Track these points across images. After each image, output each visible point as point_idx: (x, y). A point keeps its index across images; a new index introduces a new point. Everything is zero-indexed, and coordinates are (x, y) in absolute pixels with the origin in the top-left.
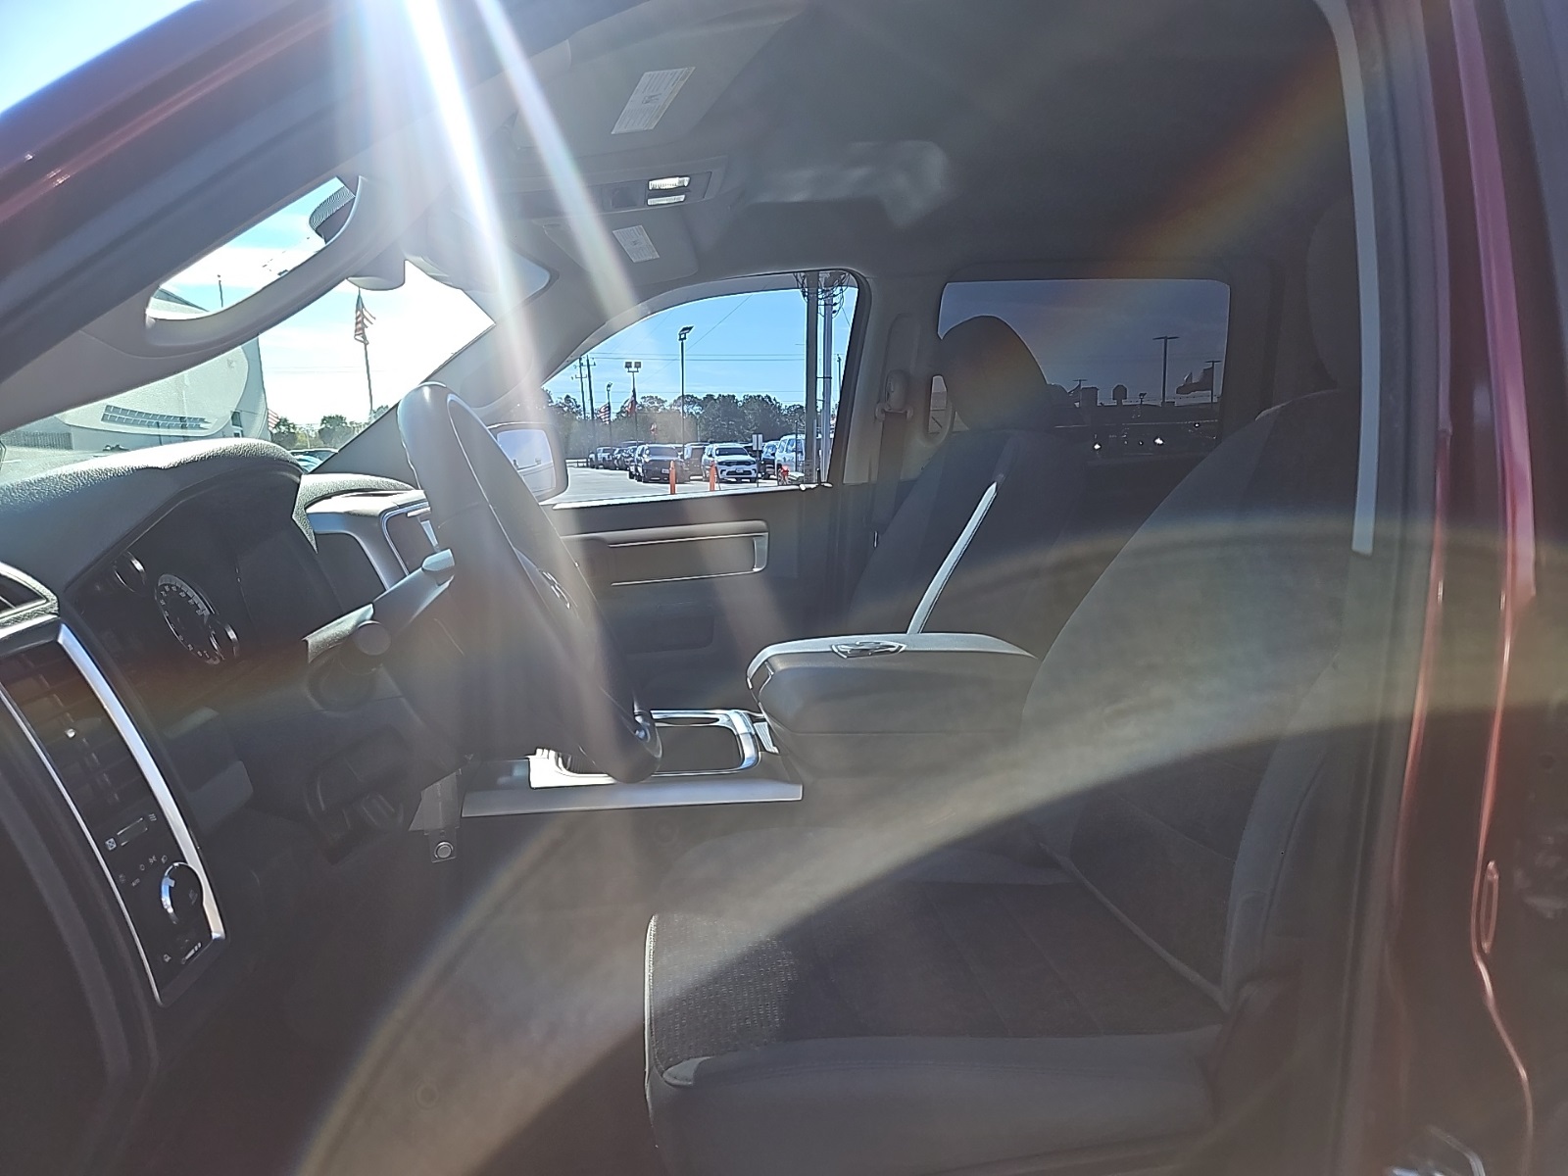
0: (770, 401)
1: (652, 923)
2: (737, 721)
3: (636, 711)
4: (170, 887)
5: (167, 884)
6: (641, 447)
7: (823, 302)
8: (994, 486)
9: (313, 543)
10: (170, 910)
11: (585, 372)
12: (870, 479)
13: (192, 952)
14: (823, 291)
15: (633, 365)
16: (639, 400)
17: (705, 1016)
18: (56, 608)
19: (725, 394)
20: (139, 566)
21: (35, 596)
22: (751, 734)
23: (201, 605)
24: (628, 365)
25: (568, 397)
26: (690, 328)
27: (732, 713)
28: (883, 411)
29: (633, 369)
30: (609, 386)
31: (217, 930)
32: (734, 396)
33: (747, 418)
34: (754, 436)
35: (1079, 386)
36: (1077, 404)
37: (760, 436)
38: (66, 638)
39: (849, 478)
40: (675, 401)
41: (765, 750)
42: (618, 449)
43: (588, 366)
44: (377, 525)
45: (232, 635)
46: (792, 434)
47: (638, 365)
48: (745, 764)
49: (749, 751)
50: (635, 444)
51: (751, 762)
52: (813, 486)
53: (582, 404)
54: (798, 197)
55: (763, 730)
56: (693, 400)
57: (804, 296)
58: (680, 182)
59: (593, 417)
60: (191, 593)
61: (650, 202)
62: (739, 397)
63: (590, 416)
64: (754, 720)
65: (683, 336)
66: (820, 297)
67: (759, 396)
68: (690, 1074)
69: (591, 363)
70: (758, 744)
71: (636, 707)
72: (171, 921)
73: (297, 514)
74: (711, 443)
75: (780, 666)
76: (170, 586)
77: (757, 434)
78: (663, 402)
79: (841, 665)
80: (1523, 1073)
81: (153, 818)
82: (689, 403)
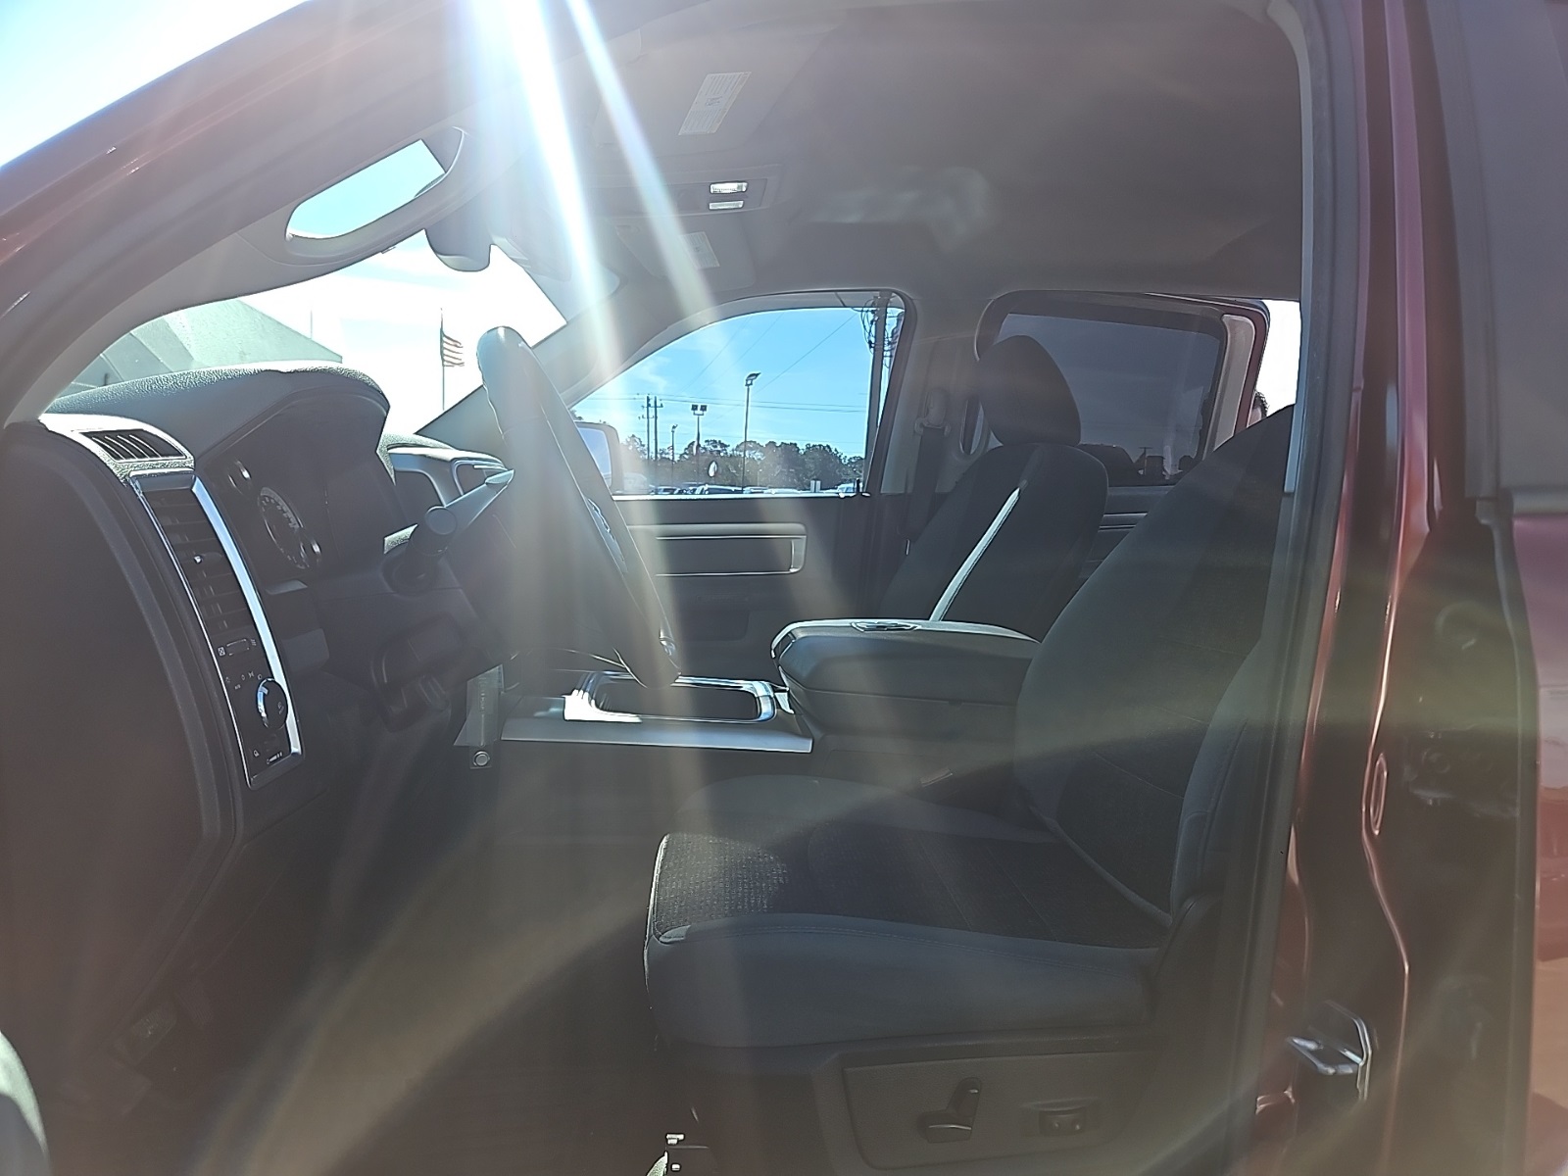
0: (830, 450)
1: (664, 840)
2: (760, 689)
3: (662, 636)
4: (264, 694)
5: (262, 691)
6: (701, 488)
7: (888, 354)
8: (1017, 492)
9: (392, 476)
10: (264, 715)
11: (652, 414)
12: (906, 489)
13: (275, 758)
14: (889, 343)
15: (699, 408)
16: (702, 444)
17: (702, 902)
18: (193, 464)
19: (788, 442)
20: (246, 474)
21: (179, 453)
22: (770, 696)
23: (293, 520)
24: (694, 408)
25: (633, 436)
26: (757, 375)
27: (756, 684)
28: (922, 425)
29: (699, 411)
30: (674, 427)
31: (296, 748)
32: (795, 444)
33: (807, 466)
34: (813, 482)
35: (1145, 453)
36: (1141, 472)
37: (819, 482)
38: (198, 489)
39: (886, 488)
40: (738, 446)
41: (781, 708)
42: (679, 489)
43: (656, 407)
44: (448, 470)
45: (316, 549)
46: (850, 481)
47: (704, 408)
48: (763, 717)
49: (766, 708)
50: (694, 485)
51: (767, 716)
52: (851, 495)
53: (646, 443)
54: (853, 218)
55: (783, 698)
56: (757, 446)
57: (871, 347)
58: (738, 187)
59: (656, 457)
60: (285, 508)
61: (712, 206)
62: (802, 446)
63: (654, 455)
64: (775, 690)
65: (749, 382)
66: (886, 348)
67: (820, 446)
68: (684, 934)
69: (658, 404)
70: (776, 704)
71: (662, 633)
72: (263, 723)
73: (381, 451)
74: (770, 488)
75: (800, 635)
76: (270, 498)
77: (816, 480)
78: (726, 446)
79: (858, 635)
80: (1407, 968)
81: (254, 643)
82: (751, 449)
